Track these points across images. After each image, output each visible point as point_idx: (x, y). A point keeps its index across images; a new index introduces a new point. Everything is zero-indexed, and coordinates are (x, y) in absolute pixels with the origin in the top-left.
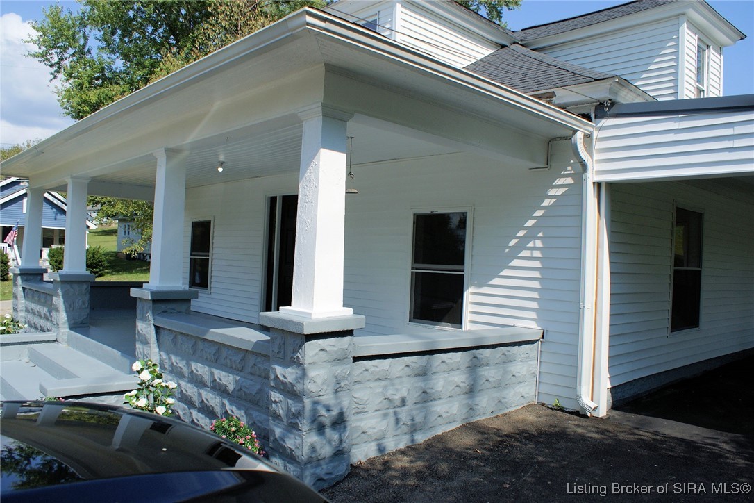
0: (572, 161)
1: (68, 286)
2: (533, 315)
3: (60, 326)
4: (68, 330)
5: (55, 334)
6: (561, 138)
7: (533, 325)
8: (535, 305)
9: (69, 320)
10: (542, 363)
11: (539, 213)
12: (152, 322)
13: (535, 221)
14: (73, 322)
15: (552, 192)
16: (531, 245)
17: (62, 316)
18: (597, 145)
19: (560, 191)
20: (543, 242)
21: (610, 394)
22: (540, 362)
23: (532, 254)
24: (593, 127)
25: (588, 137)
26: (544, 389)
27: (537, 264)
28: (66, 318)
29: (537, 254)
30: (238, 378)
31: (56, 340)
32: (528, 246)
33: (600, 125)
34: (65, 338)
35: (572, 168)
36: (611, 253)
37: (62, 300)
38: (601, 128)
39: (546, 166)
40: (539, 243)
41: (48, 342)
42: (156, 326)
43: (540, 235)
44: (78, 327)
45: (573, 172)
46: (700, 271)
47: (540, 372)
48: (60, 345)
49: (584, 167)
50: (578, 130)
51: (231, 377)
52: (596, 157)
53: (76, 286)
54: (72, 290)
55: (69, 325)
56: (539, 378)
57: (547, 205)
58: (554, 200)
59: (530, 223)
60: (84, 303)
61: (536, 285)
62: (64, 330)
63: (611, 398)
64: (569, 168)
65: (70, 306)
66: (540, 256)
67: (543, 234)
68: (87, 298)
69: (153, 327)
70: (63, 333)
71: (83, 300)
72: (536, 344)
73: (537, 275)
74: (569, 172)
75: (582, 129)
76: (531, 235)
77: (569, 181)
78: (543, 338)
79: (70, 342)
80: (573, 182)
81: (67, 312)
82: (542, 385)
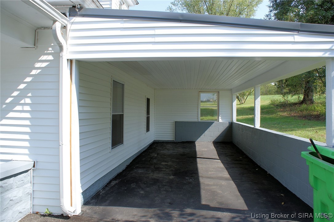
0: (52, 44)
2: (26, 151)
6: (45, 28)
7: (27, 158)
8: (27, 144)
10: (35, 185)
11: (28, 79)
13: (26, 85)
15: (38, 65)
16: (22, 102)
18: (70, 34)
19: (44, 65)
20: (31, 100)
21: (82, 196)
22: (33, 183)
23: (23, 108)
24: (68, 21)
25: (64, 27)
26: (36, 202)
27: (28, 115)
29: (27, 108)
32: (21, 102)
33: (72, 21)
35: (52, 49)
36: (80, 107)
38: (72, 23)
39: (34, 47)
40: (28, 101)
43: (30, 95)
45: (53, 52)
46: (123, 115)
47: (33, 191)
49: (61, 48)
50: (57, 21)
52: (70, 41)
56: (32, 196)
57: (34, 74)
58: (39, 71)
59: (22, 86)
61: (28, 130)
63: (83, 198)
64: (50, 49)
66: (30, 110)
67: (31, 94)
72: (29, 172)
73: (27, 122)
74: (50, 52)
75: (60, 21)
76: (23, 95)
77: (50, 58)
78: (34, 166)
80: (53, 59)
82: (35, 200)
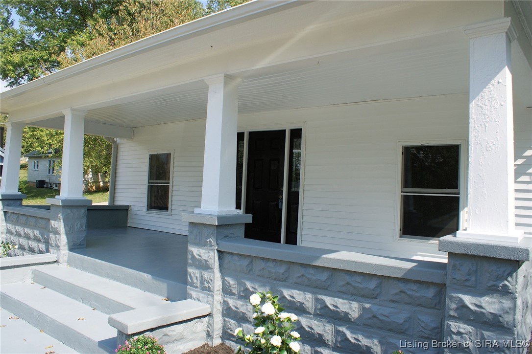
1: (69, 211)
3: (61, 248)
4: (67, 251)
5: (56, 255)
9: (68, 242)
12: (216, 248)
14: (72, 243)
17: (63, 239)
28: (66, 241)
30: (367, 306)
31: (56, 261)
34: (66, 258)
37: (62, 224)
41: (49, 263)
42: (219, 251)
44: (78, 248)
48: (61, 265)
51: (355, 305)
53: (75, 210)
54: (72, 214)
55: (69, 246)
60: (81, 225)
62: (65, 251)
65: (70, 229)
68: (84, 221)
69: (216, 253)
70: (64, 254)
71: (81, 223)
79: (70, 263)
81: (67, 234)
